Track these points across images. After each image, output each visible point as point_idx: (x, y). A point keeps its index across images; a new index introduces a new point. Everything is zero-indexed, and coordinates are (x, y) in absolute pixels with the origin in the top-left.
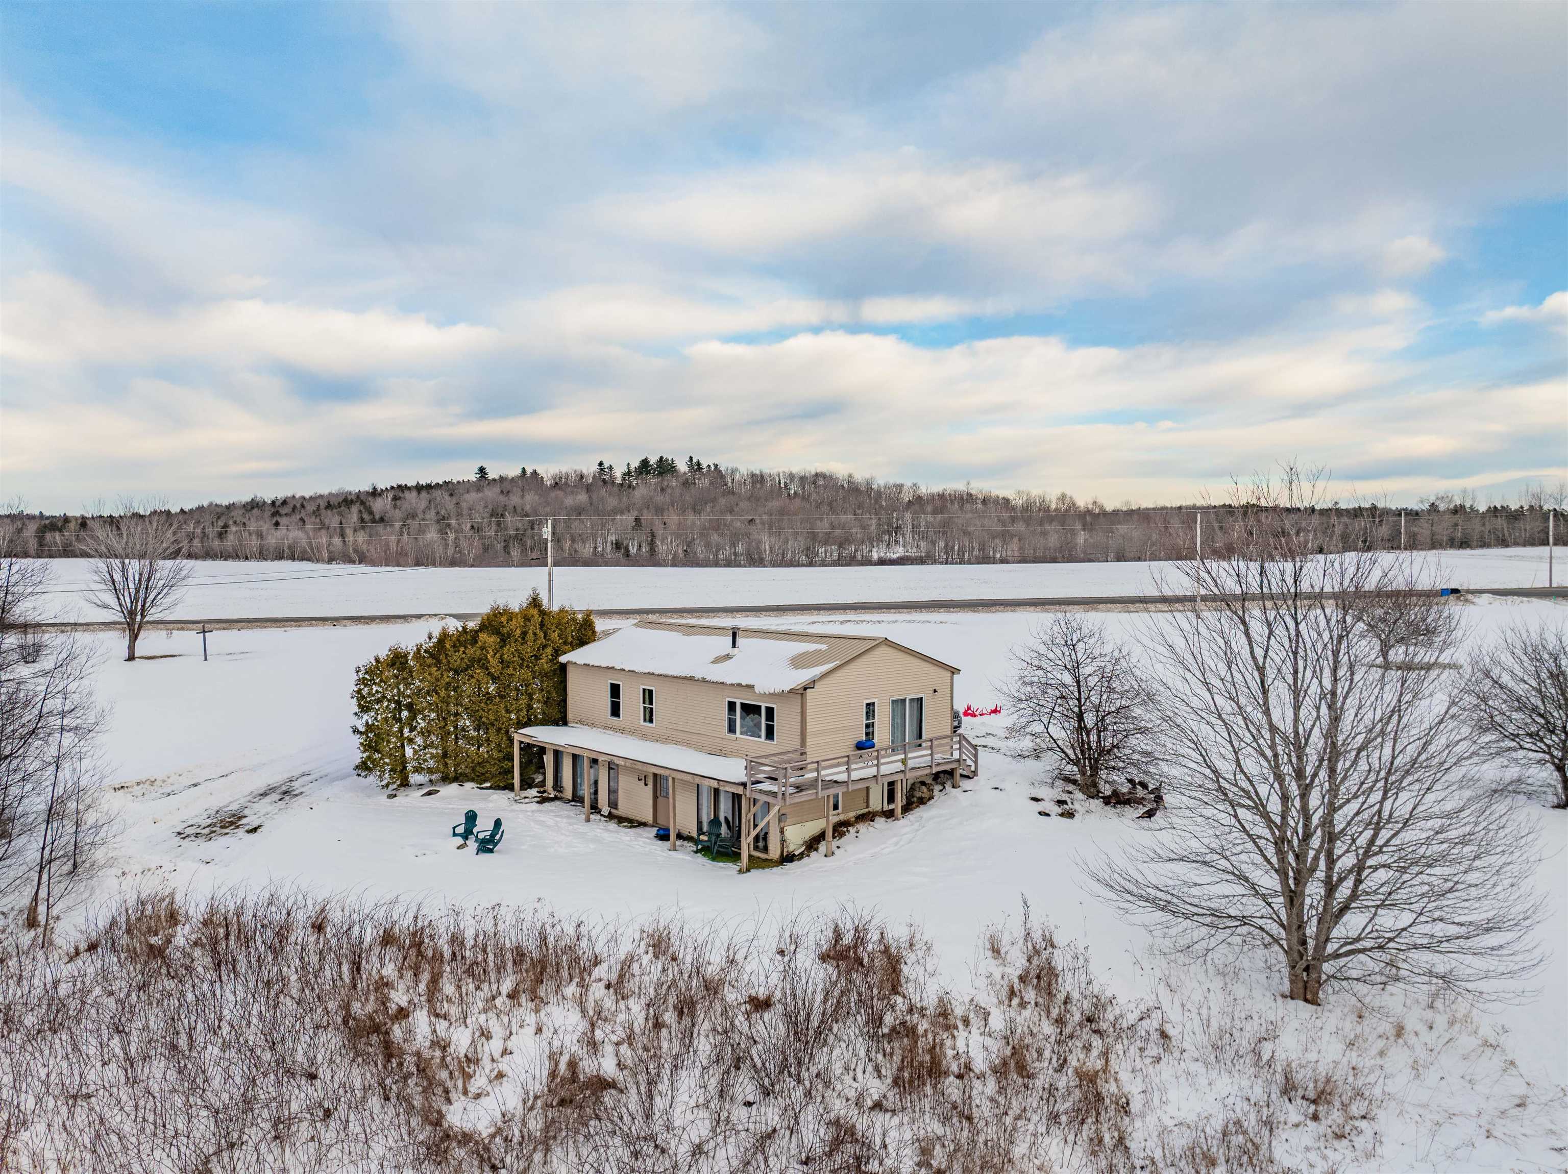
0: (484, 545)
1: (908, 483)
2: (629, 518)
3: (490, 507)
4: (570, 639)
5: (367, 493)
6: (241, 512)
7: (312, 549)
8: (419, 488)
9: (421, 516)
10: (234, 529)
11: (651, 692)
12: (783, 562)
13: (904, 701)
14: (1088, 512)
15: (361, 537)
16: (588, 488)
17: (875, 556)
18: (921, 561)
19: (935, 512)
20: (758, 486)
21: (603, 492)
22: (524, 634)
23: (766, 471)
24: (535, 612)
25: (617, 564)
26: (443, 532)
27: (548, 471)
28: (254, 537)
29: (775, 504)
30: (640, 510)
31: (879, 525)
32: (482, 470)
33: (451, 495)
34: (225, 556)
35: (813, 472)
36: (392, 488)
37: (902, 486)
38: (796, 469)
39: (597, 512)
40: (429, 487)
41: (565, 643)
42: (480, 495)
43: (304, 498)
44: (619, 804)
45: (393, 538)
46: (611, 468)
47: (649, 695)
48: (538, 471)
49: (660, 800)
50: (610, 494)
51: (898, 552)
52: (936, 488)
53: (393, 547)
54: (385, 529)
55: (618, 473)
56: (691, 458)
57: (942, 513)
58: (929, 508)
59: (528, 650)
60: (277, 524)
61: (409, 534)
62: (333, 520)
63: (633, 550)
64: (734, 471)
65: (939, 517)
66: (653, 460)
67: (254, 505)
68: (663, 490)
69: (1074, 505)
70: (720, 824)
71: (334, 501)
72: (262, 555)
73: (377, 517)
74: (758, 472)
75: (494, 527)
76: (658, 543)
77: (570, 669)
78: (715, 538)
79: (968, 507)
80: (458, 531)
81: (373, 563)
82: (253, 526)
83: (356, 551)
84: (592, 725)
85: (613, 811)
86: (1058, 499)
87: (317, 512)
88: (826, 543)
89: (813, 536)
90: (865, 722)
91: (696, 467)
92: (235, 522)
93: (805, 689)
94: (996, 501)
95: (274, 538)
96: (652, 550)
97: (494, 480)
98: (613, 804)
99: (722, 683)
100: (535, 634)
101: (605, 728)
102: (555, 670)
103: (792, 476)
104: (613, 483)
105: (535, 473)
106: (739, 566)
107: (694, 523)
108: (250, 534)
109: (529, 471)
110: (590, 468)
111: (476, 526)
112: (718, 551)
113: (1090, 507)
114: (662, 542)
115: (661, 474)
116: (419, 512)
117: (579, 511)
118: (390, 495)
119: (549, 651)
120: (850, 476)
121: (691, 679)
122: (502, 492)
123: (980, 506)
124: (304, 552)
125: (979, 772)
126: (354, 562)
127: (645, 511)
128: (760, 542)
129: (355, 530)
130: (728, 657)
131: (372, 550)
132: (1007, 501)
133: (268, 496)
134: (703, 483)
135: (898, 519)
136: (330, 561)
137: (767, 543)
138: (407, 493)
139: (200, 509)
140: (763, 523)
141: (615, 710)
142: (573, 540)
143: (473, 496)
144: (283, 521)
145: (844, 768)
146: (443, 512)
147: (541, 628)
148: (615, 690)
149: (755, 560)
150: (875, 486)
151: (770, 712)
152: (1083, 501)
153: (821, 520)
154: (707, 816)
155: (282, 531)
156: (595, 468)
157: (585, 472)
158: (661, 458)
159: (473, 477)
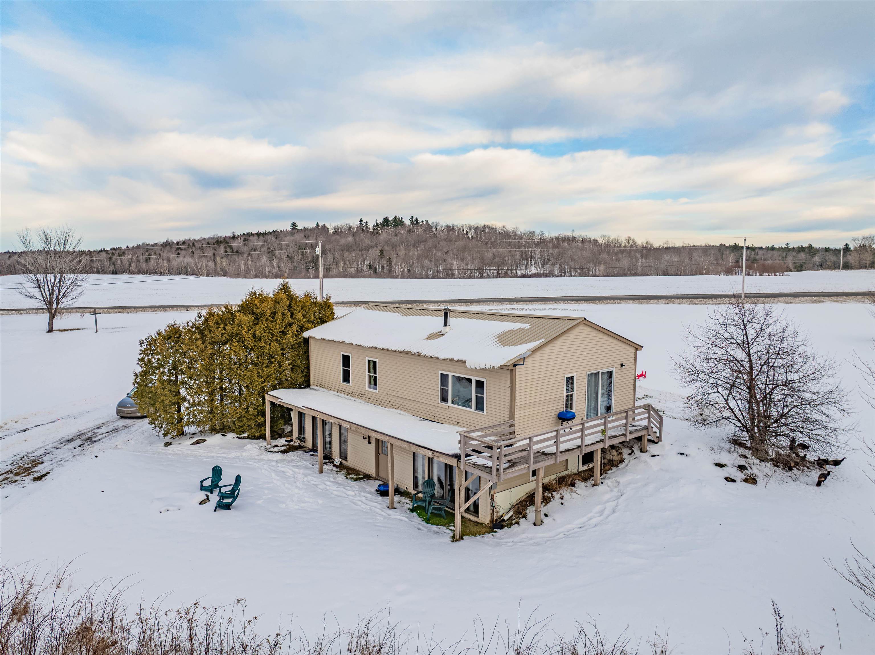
0: (294, 266)
1: (538, 231)
2: (377, 251)
3: (298, 245)
4: (312, 318)
5: (230, 237)
6: (159, 248)
7: (197, 269)
8: (259, 234)
9: (259, 250)
10: (154, 257)
11: (375, 363)
12: (465, 276)
13: (597, 374)
14: (644, 248)
15: (225, 262)
16: (354, 235)
17: (519, 273)
18: (546, 275)
19: (554, 247)
20: (451, 232)
21: (362, 236)
22: (274, 313)
23: (456, 223)
24: (284, 296)
25: (370, 277)
26: (271, 260)
27: (331, 225)
28: (165, 262)
29: (461, 242)
30: (383, 247)
31: (521, 256)
32: (294, 224)
33: (276, 238)
34: (149, 272)
35: (483, 225)
36: (244, 234)
37: (534, 232)
38: (473, 223)
39: (358, 247)
40: (264, 234)
41: (308, 321)
42: (293, 238)
43: (195, 240)
44: (348, 457)
45: (243, 263)
46: (367, 223)
47: (373, 366)
48: (326, 225)
49: (381, 457)
50: (366, 238)
51: (533, 271)
52: (554, 234)
53: (243, 267)
54: (238, 257)
55: (371, 226)
56: (412, 217)
57: (558, 247)
58: (550, 245)
59: (277, 327)
60: (179, 254)
61: (252, 261)
62: (210, 253)
63: (379, 270)
64: (436, 225)
65: (556, 250)
66: (390, 219)
67: (167, 244)
68: (396, 235)
69: (635, 243)
70: (434, 485)
71: (211, 241)
72: (170, 272)
73: (235, 250)
74: (451, 225)
75: (300, 256)
76: (393, 264)
77: (312, 343)
78: (426, 262)
79: (573, 244)
80: (280, 259)
81: (231, 276)
82: (165, 255)
83: (222, 269)
84: (329, 388)
85: (343, 462)
86: (626, 240)
87: (201, 249)
88: (490, 265)
89: (482, 260)
90: (565, 394)
91: (415, 222)
92: (155, 253)
93: (515, 365)
94: (589, 241)
95: (176, 262)
96: (390, 270)
97: (301, 230)
98: (343, 456)
99: (436, 358)
100: (283, 314)
101: (338, 391)
102: (300, 343)
103: (470, 227)
104: (368, 231)
105: (324, 226)
106: (440, 278)
107: (414, 254)
108: (163, 260)
109: (321, 225)
110: (355, 223)
111: (290, 255)
112: (427, 270)
113: (645, 245)
114: (396, 264)
115: (395, 226)
116: (258, 248)
117: (348, 247)
118: (242, 239)
119: (295, 327)
120: (504, 227)
121: (409, 353)
122: (305, 236)
123: (580, 244)
124: (193, 270)
125: (663, 438)
126: (221, 276)
127: (386, 247)
128: (452, 264)
129: (222, 258)
130: (440, 334)
131: (231, 269)
132: (596, 241)
133: (175, 239)
134: (419, 231)
135: (532, 252)
136: (208, 275)
137: (456, 265)
138: (252, 237)
139: (138, 246)
140: (453, 254)
141: (346, 378)
142: (345, 263)
143: (288, 240)
144: (182, 253)
145: (552, 442)
146: (271, 248)
147: (289, 310)
148: (346, 360)
149: (449, 275)
150: (518, 233)
151: (480, 385)
152: (640, 241)
153: (488, 252)
154: (422, 475)
155: (181, 259)
156: (358, 222)
157: (352, 225)
158: (395, 217)
159: (289, 228)
